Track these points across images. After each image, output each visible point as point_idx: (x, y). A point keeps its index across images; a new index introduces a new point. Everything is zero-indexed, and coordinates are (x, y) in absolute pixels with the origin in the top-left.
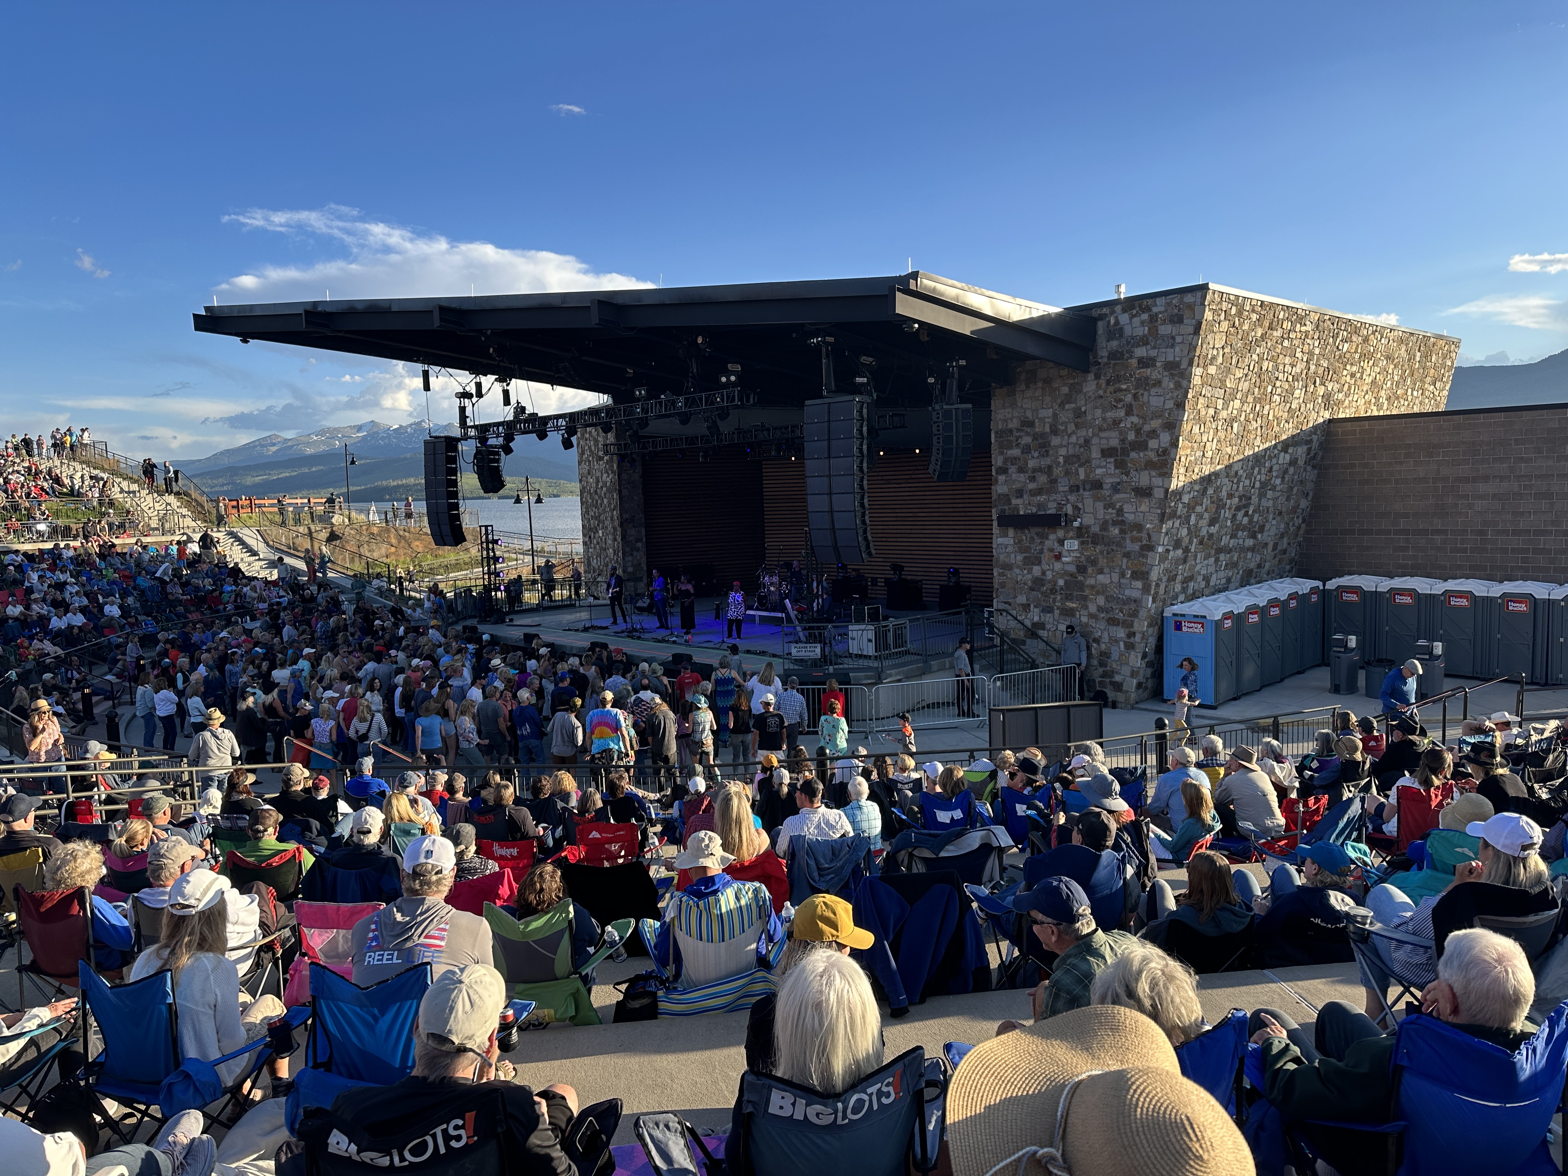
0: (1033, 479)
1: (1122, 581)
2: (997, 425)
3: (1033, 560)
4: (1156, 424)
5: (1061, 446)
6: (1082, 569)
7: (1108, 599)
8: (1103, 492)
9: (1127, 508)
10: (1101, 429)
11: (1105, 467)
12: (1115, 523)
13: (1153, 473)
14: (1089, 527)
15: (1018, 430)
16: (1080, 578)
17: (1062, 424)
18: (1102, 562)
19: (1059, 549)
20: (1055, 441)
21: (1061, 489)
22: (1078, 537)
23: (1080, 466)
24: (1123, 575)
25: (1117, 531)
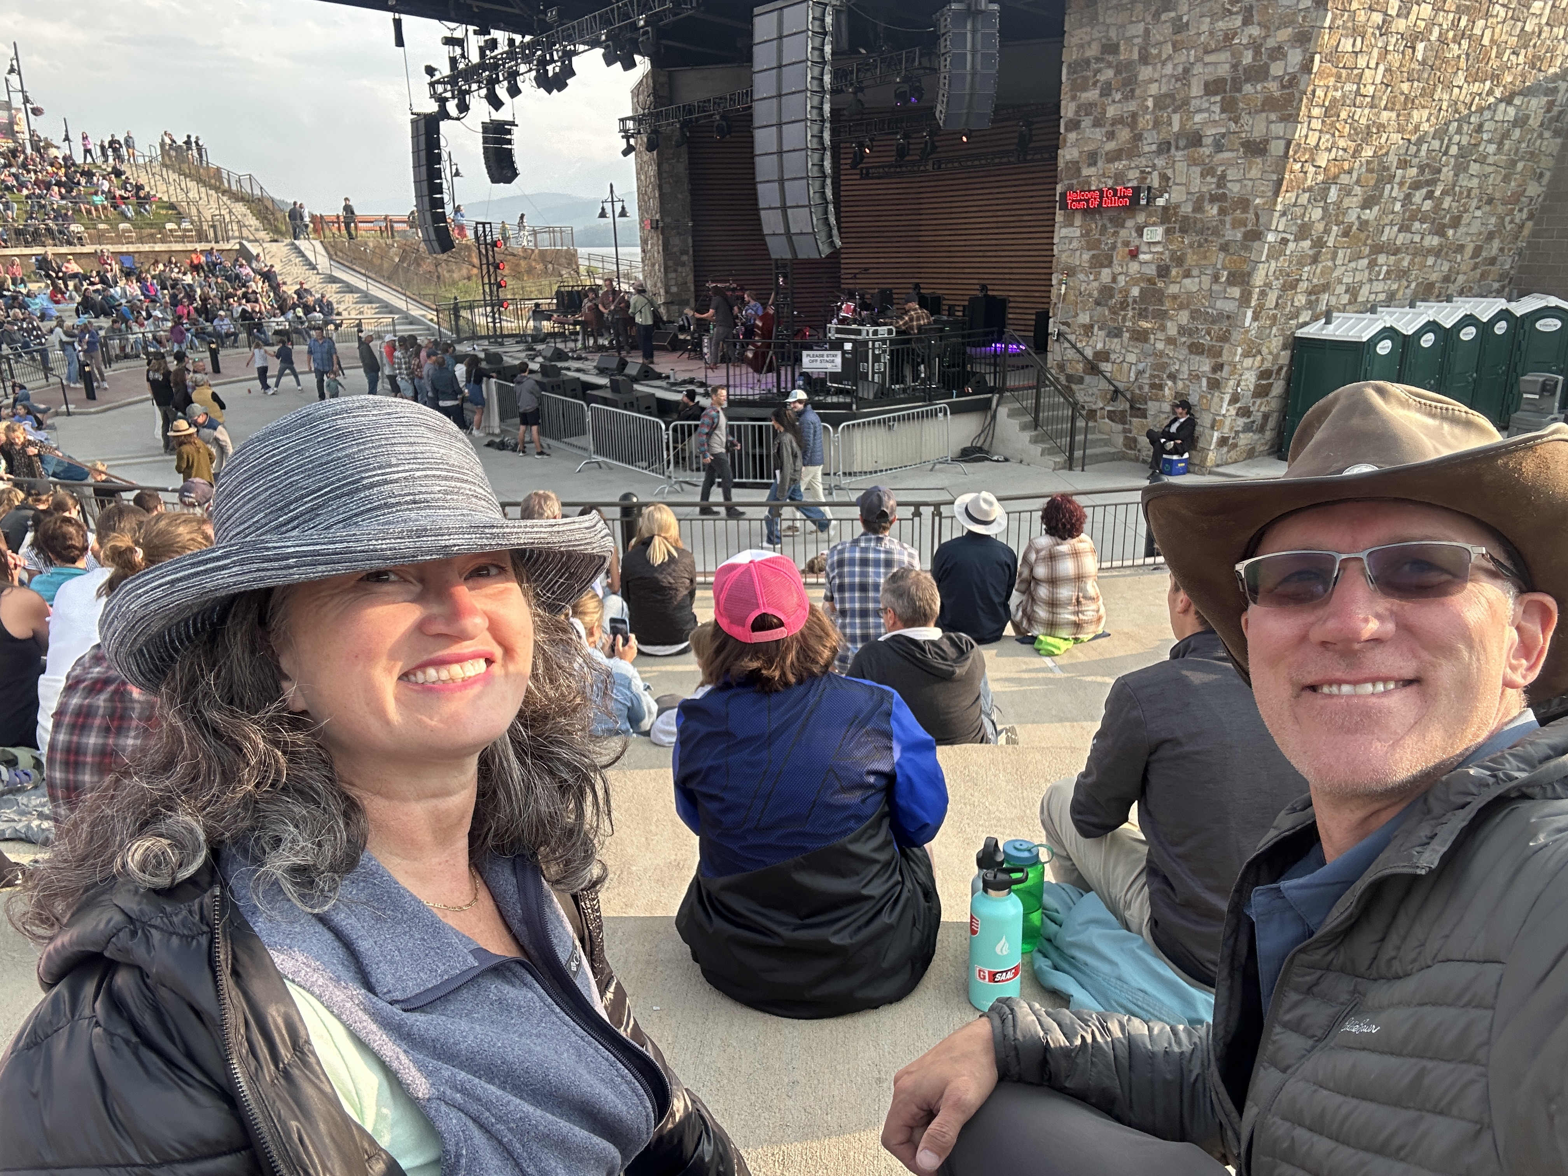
0: (1111, 136)
1: (1215, 287)
2: (1069, 55)
3: (1102, 261)
4: (1284, 35)
5: (1152, 81)
6: (1163, 272)
7: (1195, 315)
8: (1201, 150)
9: (1232, 174)
10: (1207, 52)
11: (1207, 110)
12: (1214, 199)
13: (1273, 117)
14: (1177, 206)
15: (1098, 60)
16: (1161, 285)
17: (1154, 46)
18: (1191, 259)
19: (1137, 242)
20: (1145, 72)
21: (1147, 149)
22: (1162, 223)
23: (1174, 112)
24: (1216, 278)
25: (1215, 211)
